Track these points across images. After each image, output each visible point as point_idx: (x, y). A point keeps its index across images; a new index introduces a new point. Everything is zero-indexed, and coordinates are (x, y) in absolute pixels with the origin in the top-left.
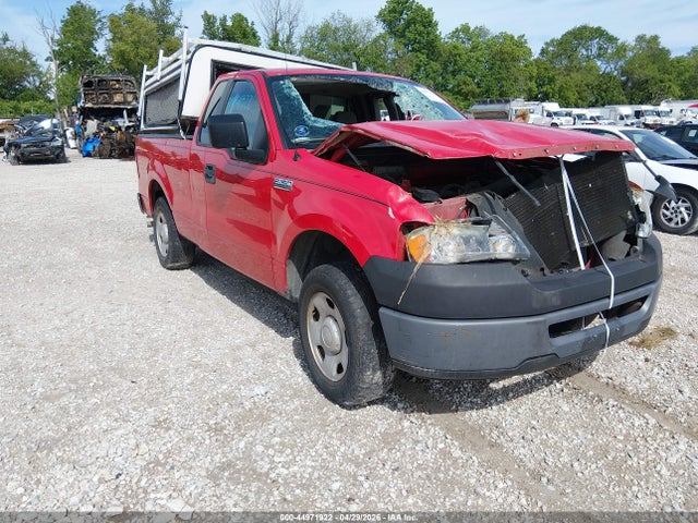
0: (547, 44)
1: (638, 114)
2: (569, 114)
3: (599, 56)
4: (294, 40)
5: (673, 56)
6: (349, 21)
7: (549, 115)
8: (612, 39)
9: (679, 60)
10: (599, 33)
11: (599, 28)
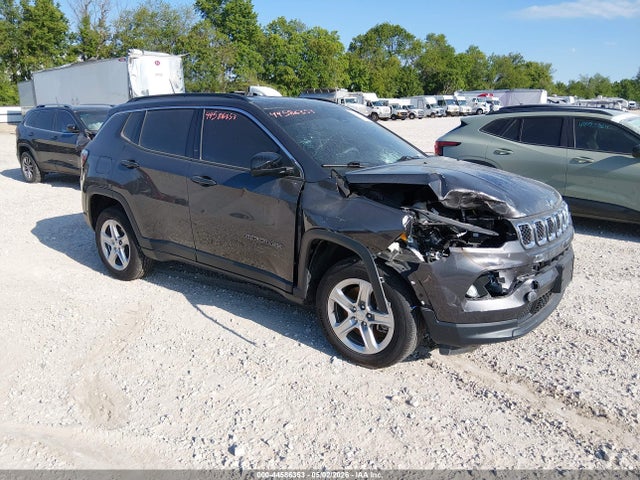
0: (354, 39)
1: (440, 103)
2: (385, 104)
3: (398, 52)
4: (107, 24)
5: (457, 53)
6: (168, 7)
7: (369, 104)
8: (409, 37)
9: (461, 56)
10: (397, 31)
11: (398, 27)
